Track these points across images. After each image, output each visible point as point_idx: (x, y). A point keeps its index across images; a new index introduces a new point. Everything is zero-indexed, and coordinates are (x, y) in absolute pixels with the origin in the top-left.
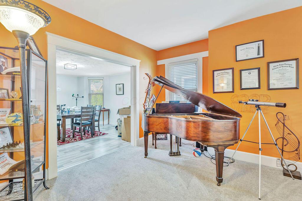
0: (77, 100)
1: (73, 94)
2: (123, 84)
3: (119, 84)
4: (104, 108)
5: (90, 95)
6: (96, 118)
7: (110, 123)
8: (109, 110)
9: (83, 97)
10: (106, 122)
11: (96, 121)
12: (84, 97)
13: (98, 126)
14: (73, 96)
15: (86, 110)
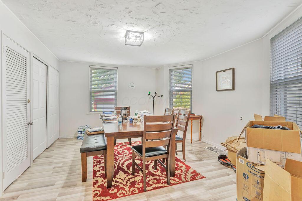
0: (154, 100)
1: (150, 92)
2: (233, 69)
3: (224, 71)
4: (193, 114)
5: (171, 92)
6: (180, 134)
7: (202, 140)
8: (200, 118)
9: (162, 96)
10: (196, 136)
11: (179, 140)
12: (164, 96)
13: (183, 151)
14: (149, 94)
15: (162, 123)
